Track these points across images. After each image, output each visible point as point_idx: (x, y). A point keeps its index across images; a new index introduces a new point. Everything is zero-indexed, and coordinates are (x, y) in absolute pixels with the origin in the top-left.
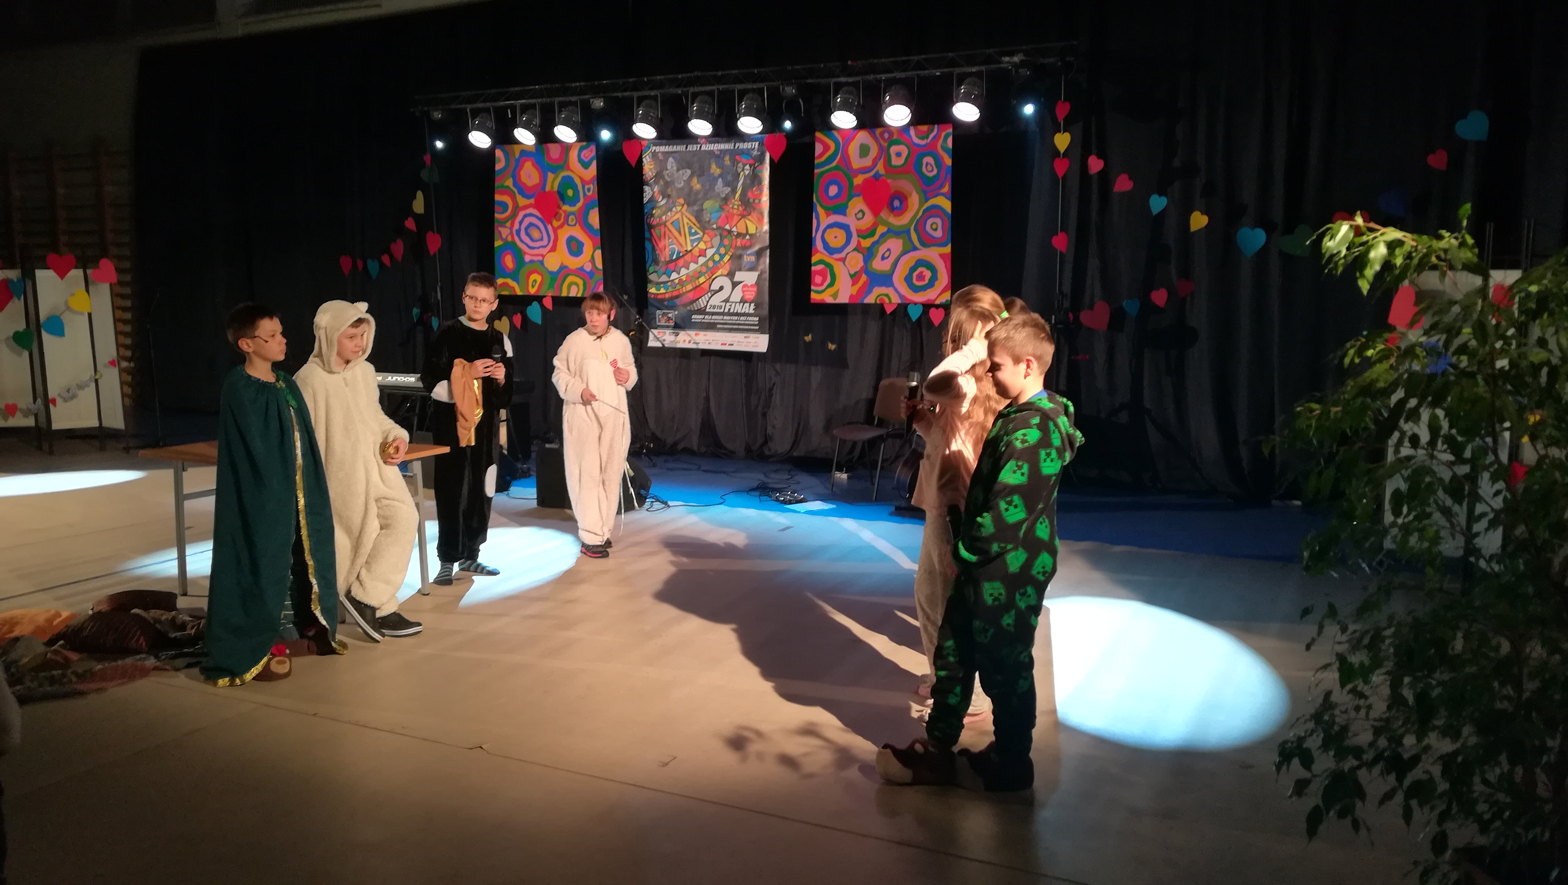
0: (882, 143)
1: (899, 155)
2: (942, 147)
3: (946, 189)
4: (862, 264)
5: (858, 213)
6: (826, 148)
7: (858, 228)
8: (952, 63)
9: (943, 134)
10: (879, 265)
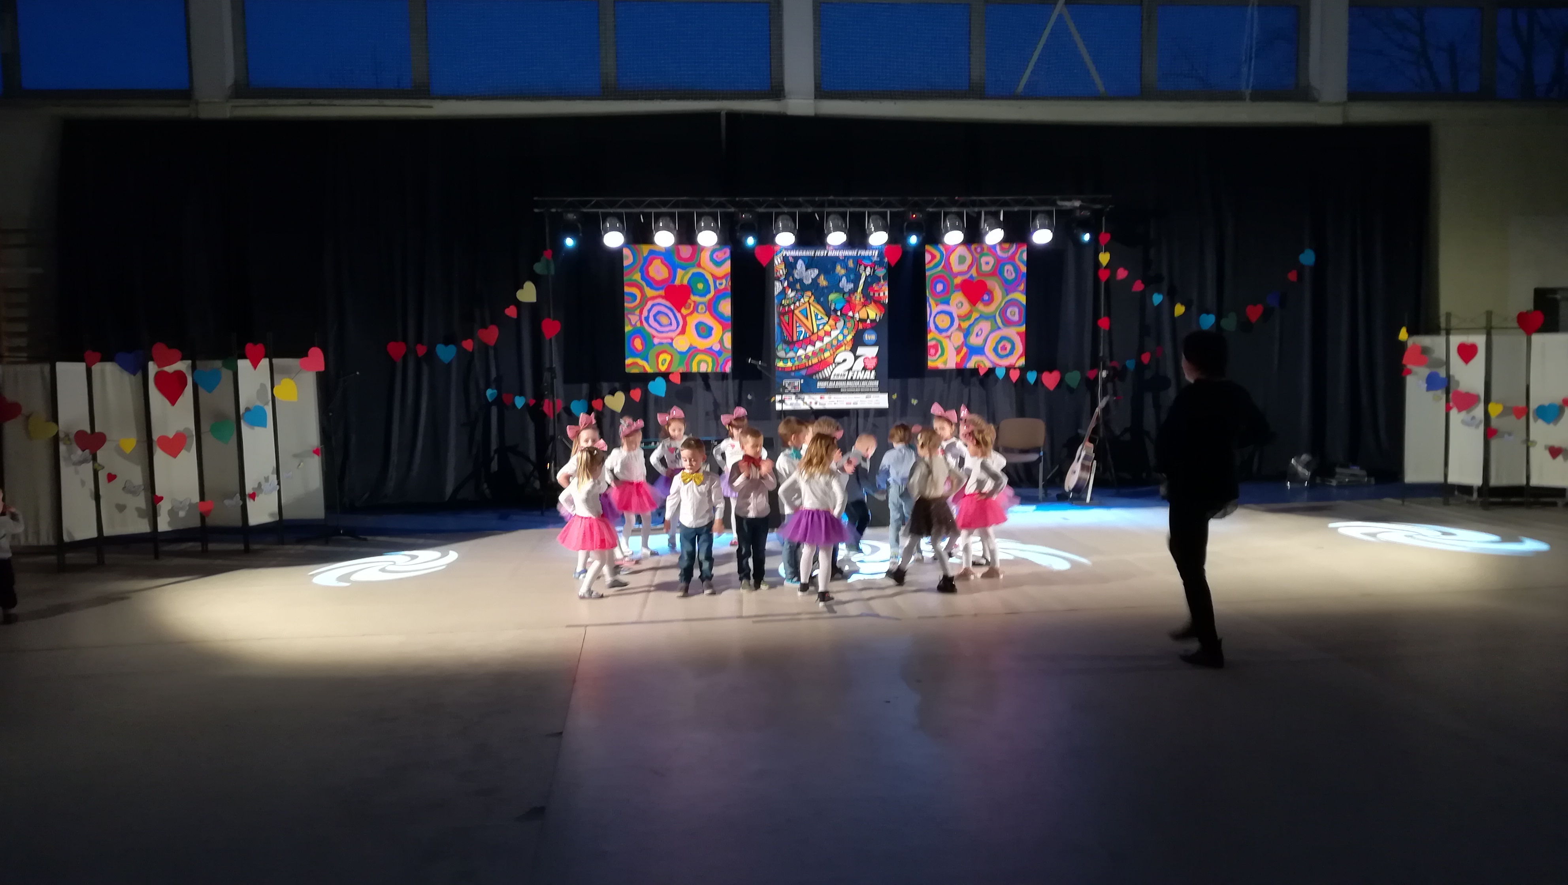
0: (975, 254)
1: (987, 263)
2: (1019, 260)
3: (1022, 287)
4: (962, 339)
5: (958, 303)
6: (933, 257)
7: (959, 315)
8: (1030, 204)
9: (1019, 251)
10: (974, 341)
